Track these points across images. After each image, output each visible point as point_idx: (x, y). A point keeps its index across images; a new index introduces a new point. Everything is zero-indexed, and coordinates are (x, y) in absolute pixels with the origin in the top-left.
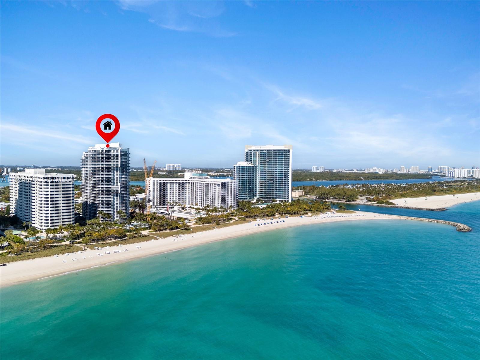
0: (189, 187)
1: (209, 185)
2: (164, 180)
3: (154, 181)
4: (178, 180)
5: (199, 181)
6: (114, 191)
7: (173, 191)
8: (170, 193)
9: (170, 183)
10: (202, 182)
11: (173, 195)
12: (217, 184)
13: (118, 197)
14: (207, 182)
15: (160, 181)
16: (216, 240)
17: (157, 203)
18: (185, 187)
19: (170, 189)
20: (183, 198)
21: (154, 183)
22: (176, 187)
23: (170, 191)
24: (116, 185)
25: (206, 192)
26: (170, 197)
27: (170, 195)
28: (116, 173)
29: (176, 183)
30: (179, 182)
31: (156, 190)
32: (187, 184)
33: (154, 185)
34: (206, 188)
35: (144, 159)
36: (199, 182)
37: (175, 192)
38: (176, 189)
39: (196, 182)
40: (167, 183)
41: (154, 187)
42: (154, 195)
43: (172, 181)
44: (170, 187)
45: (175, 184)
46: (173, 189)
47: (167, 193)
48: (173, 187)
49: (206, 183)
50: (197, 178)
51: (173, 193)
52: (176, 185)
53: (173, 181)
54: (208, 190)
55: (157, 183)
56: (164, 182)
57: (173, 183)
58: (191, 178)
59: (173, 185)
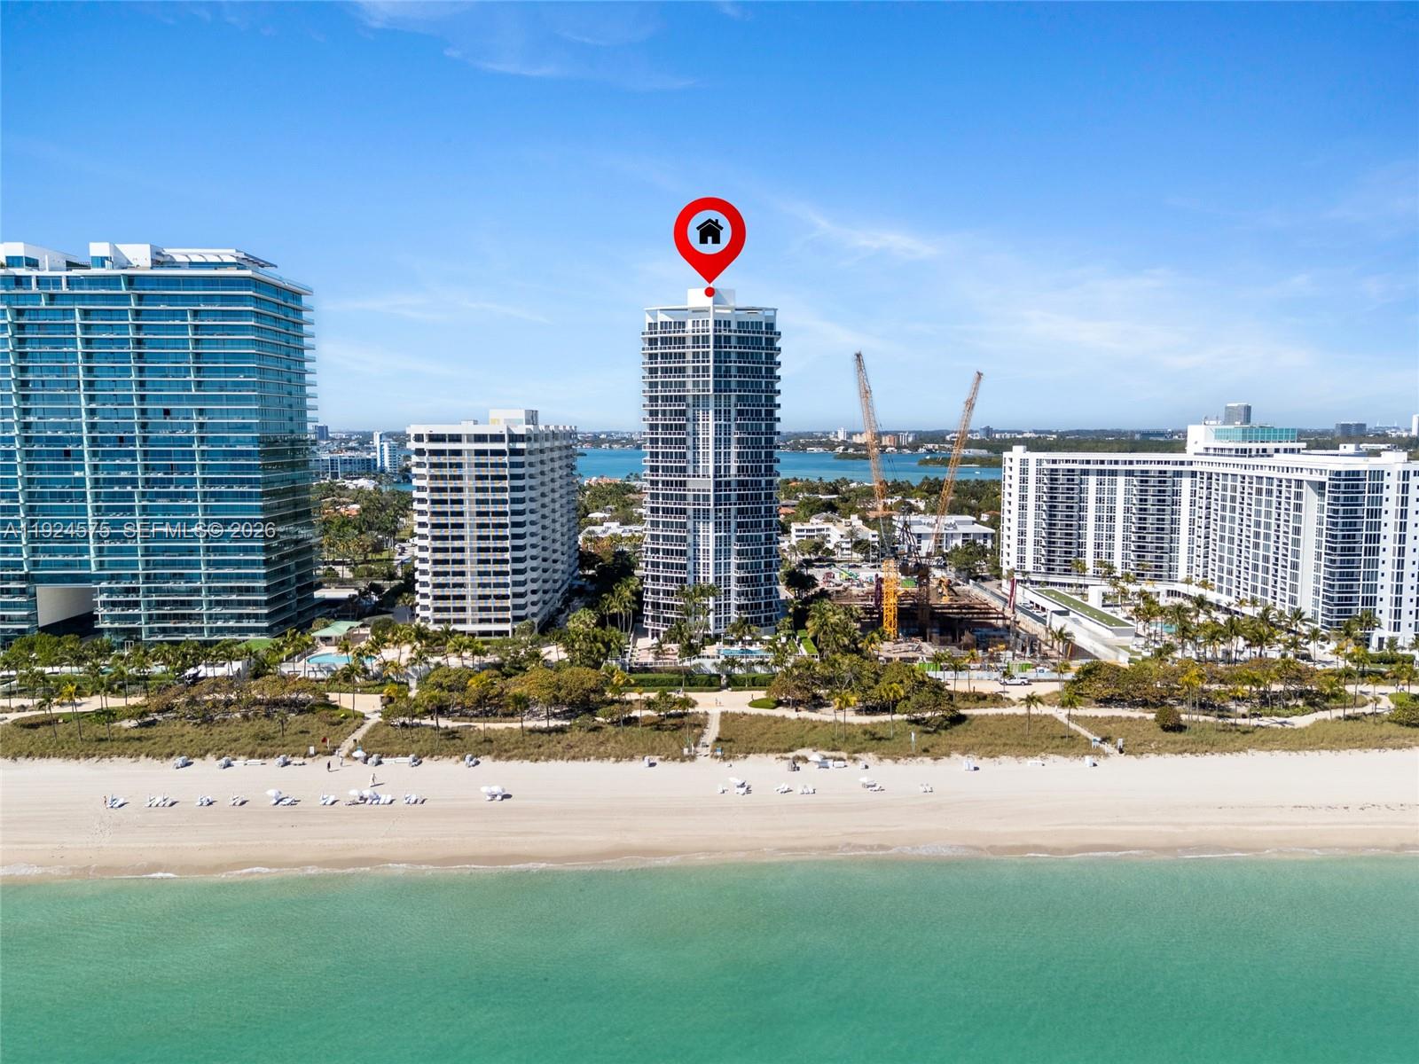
0: (1194, 493)
1: (1275, 488)
2: (1067, 461)
3: (1024, 462)
4: (1138, 462)
5: (1233, 466)
6: (696, 497)
7: (1112, 509)
8: (1099, 519)
9: (1101, 473)
10: (1243, 472)
11: (1111, 528)
12: (1310, 483)
13: (711, 525)
14: (1265, 473)
15: (1048, 461)
16: (1018, 843)
17: (1037, 560)
18: (1176, 493)
19: (1100, 500)
20: (1162, 548)
21: (1024, 471)
22: (1127, 492)
23: (1099, 509)
24: (701, 474)
25: (1258, 524)
26: (1097, 536)
27: (1098, 528)
28: (701, 422)
29: (1129, 473)
30: (1142, 471)
31: (1031, 503)
32: (1186, 483)
33: (1024, 480)
34: (1259, 502)
35: (858, 356)
36: (1230, 470)
37: (1119, 514)
38: (1127, 501)
39: (1222, 470)
40: (1085, 472)
41: (1023, 489)
42: (1022, 524)
43: (1106, 467)
44: (1099, 491)
45: (1121, 480)
46: (1113, 500)
47: (1080, 518)
48: (1113, 491)
49: (1260, 478)
50: (1230, 450)
51: (1111, 519)
52: (1127, 483)
53: (1113, 467)
54: (1268, 514)
55: (1039, 471)
56: (1069, 470)
57: (1114, 473)
58: (1207, 449)
59: (1113, 483)
